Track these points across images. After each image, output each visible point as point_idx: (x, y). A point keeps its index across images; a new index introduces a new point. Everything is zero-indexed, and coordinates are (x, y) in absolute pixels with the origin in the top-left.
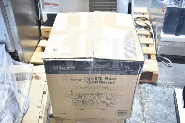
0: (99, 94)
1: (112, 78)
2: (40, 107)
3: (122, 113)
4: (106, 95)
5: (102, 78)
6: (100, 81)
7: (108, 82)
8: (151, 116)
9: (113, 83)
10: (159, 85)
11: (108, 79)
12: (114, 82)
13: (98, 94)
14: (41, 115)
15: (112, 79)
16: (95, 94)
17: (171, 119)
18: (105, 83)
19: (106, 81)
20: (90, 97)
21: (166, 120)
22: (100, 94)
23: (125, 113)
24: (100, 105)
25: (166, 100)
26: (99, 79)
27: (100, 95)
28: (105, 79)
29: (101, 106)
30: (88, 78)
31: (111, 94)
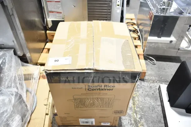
2: (46, 105)
3: (118, 112)
5: (102, 86)
6: (99, 89)
7: (107, 89)
8: (141, 109)
10: (146, 80)
11: (107, 87)
12: (112, 89)
13: (98, 98)
14: (47, 113)
15: (111, 87)
16: (94, 99)
17: (157, 111)
18: (104, 90)
20: (90, 101)
21: (153, 112)
22: (100, 98)
23: (121, 112)
25: (153, 93)
26: (99, 86)
27: (99, 100)
28: (104, 87)
29: (100, 107)
30: (88, 86)
31: (109, 99)
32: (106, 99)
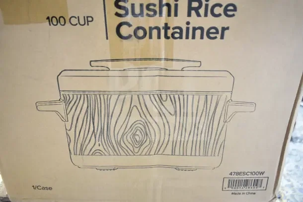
0: (164, 97)
1: (220, 5)
3: (246, 183)
4: (190, 98)
5: (176, 6)
6: (167, 28)
7: (202, 29)
9: (222, 37)
11: (202, 11)
12: (224, 29)
15: (217, 10)
16: (147, 98)
18: (187, 37)
19: (195, 21)
20: (130, 113)
22: (168, 95)
23: (256, 183)
24: (169, 150)
26: (165, 9)
27: (168, 104)
28: (189, 15)
29: (173, 153)
30: (117, 3)
31: (209, 97)
32: (196, 98)
